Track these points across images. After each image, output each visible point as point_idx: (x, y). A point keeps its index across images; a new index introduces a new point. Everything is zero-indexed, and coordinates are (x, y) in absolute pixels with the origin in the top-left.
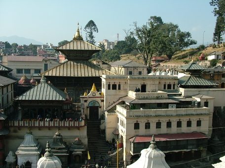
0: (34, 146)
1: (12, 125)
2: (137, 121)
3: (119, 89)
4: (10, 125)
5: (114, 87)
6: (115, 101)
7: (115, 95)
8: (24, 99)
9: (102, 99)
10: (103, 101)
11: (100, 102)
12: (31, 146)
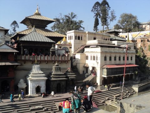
0: (42, 74)
1: (20, 59)
2: (106, 55)
3: (82, 39)
4: (18, 59)
5: (79, 38)
6: (79, 47)
7: (79, 43)
8: (25, 40)
9: (70, 46)
10: (71, 48)
11: (69, 48)
12: (40, 74)
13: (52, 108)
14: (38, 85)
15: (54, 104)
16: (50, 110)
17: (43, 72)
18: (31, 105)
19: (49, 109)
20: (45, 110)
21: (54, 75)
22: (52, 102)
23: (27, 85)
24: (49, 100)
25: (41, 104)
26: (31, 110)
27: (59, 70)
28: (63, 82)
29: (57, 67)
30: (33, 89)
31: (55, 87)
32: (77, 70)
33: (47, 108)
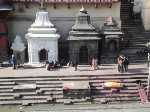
12: (47, 27)
13: (52, 91)
14: (42, 48)
15: (61, 84)
16: (48, 95)
17: (52, 25)
18: (19, 81)
19: (46, 93)
20: (39, 94)
21: (74, 30)
22: (59, 80)
23: (27, 46)
24: (54, 75)
25: (37, 82)
26: (14, 90)
27: (86, 21)
28: (92, 45)
29: (83, 15)
30: (34, 55)
31: (76, 52)
32: (141, 22)
33: (45, 89)
